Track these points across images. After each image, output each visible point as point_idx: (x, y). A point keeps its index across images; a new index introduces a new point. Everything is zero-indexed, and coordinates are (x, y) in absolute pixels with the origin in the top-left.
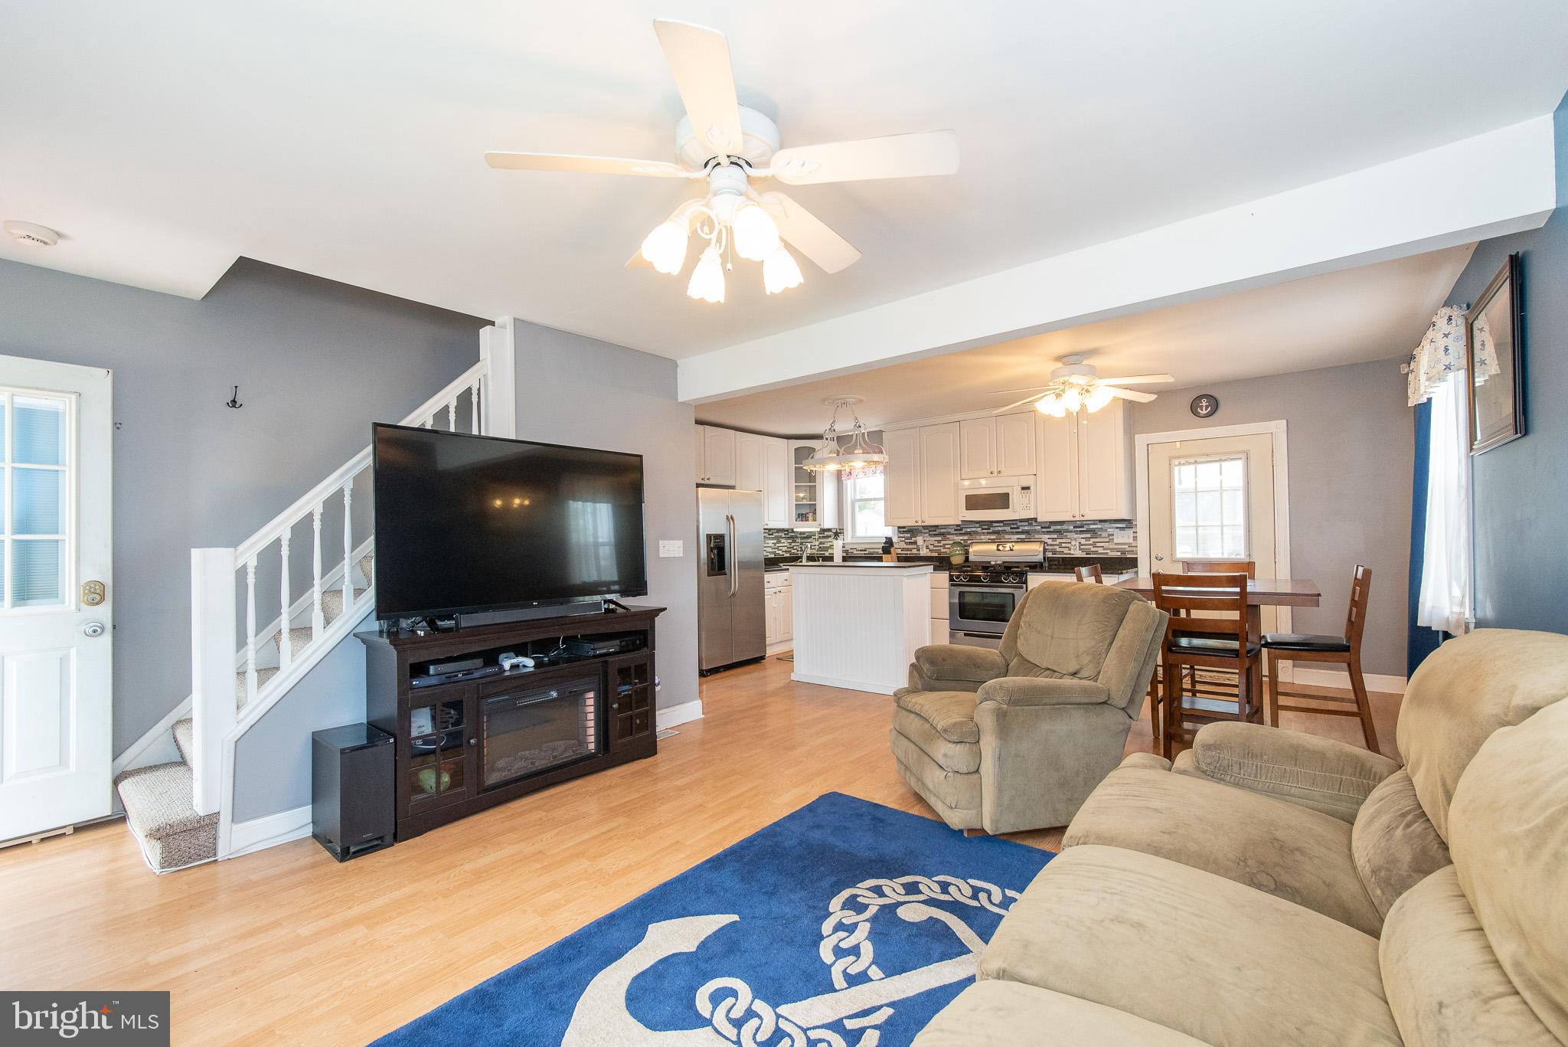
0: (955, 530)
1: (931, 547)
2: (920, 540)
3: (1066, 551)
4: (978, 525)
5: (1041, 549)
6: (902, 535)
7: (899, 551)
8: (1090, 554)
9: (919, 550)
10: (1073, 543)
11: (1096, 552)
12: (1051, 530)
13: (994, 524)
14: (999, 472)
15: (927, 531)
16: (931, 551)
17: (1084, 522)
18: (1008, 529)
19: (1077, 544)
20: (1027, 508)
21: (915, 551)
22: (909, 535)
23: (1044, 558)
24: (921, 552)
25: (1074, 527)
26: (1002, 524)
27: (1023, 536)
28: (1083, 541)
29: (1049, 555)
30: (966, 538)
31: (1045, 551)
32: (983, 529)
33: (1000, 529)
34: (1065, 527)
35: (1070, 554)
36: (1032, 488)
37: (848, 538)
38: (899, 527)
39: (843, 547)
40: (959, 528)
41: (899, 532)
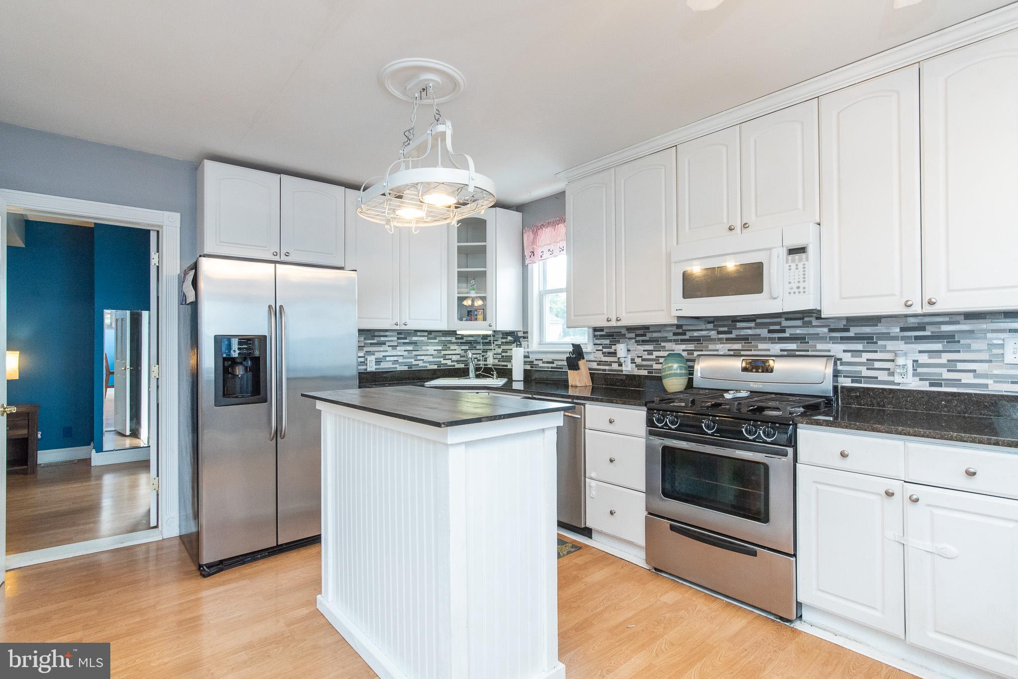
0: (675, 334)
1: (638, 361)
2: (621, 349)
3: (883, 376)
4: (710, 326)
5: (830, 371)
6: (598, 342)
7: (594, 365)
8: (940, 385)
9: (621, 365)
10: (900, 361)
11: (956, 382)
12: (851, 334)
13: (739, 325)
14: (745, 226)
15: (633, 335)
16: (639, 367)
17: (927, 319)
18: (764, 332)
19: (910, 364)
20: (800, 290)
21: (615, 366)
22: (607, 342)
23: (835, 388)
24: (624, 368)
25: (903, 329)
26: (752, 324)
27: (793, 346)
28: (924, 359)
29: (846, 382)
30: (691, 347)
31: (836, 374)
32: (719, 333)
33: (749, 332)
34: (881, 329)
35: (893, 383)
36: (811, 250)
37: (534, 344)
38: (595, 330)
39: (525, 357)
40: (680, 331)
41: (595, 336)
